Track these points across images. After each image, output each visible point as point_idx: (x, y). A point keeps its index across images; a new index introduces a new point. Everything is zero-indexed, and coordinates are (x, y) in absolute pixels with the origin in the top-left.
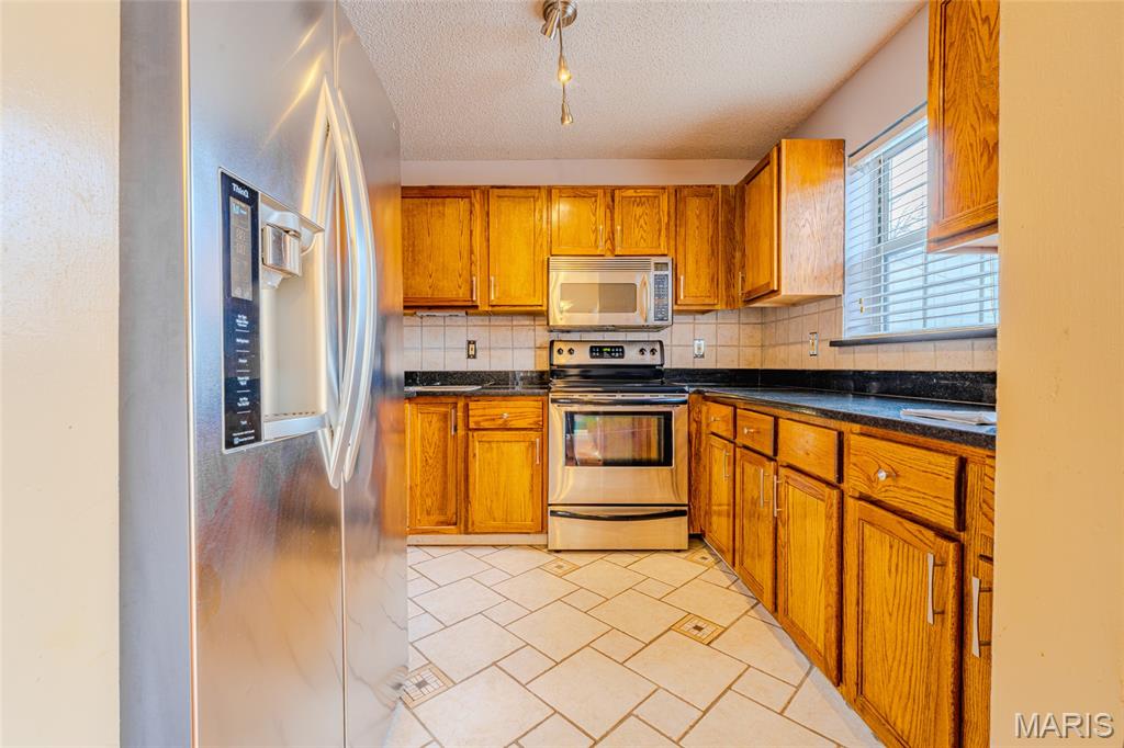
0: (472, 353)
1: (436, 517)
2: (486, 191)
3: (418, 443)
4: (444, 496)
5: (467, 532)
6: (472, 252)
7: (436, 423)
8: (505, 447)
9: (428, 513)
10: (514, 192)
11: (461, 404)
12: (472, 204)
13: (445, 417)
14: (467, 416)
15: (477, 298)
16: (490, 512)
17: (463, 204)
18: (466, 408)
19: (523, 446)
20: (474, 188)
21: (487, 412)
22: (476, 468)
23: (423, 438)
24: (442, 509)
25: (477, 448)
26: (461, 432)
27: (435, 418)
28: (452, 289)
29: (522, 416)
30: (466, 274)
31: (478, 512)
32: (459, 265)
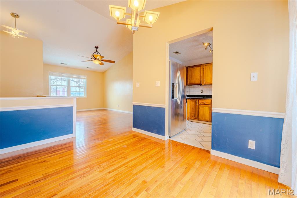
0: (202, 92)
1: (194, 117)
2: (203, 65)
3: (191, 106)
4: (195, 114)
5: (198, 120)
6: (201, 75)
7: (194, 103)
8: (205, 107)
9: (193, 117)
10: (209, 64)
11: (198, 100)
12: (201, 67)
13: (195, 102)
14: (198, 102)
15: (201, 83)
16: (202, 117)
17: (199, 68)
18: (198, 101)
19: (208, 107)
20: (201, 65)
21: (202, 101)
22: (200, 110)
23: (192, 105)
24: (195, 116)
25: (200, 107)
26: (198, 104)
27: (194, 102)
28: (197, 82)
29: (208, 102)
30: (200, 79)
31: (200, 117)
32: (199, 78)
